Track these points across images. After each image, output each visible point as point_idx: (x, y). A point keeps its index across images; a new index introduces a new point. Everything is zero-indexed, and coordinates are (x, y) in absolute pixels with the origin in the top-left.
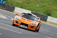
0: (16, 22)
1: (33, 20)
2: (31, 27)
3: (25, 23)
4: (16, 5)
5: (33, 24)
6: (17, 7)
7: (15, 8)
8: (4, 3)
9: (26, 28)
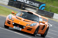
0: (8, 23)
1: (33, 20)
2: (28, 30)
3: (19, 23)
4: (55, 11)
5: (30, 25)
6: (56, 13)
7: (54, 14)
8: (43, 9)
9: (21, 30)
